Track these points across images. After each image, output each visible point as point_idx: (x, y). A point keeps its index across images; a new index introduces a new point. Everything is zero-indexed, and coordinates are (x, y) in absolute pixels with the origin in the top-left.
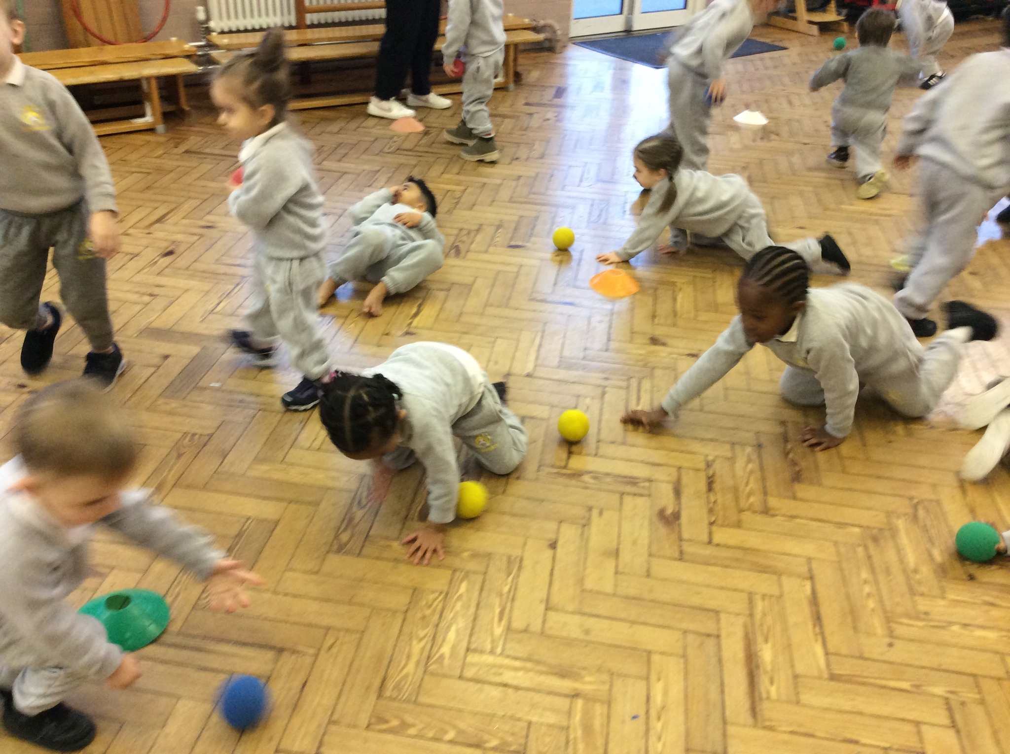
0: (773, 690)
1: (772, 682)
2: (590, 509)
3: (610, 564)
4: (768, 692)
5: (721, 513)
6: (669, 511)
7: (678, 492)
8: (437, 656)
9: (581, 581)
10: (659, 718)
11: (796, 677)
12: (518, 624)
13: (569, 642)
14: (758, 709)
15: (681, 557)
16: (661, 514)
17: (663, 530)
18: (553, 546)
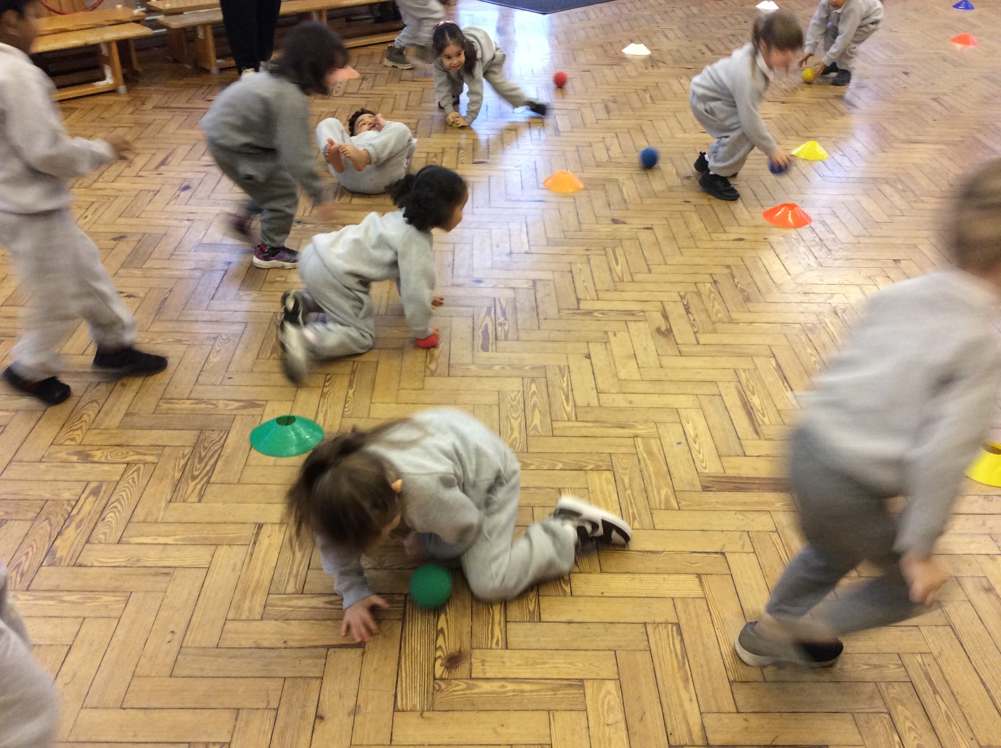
0: (766, 420)
1: (764, 416)
2: (606, 333)
3: (633, 363)
4: (763, 421)
5: (700, 326)
6: (663, 328)
7: (666, 317)
8: (532, 426)
9: (616, 375)
10: (695, 443)
11: (778, 411)
12: (580, 402)
13: (620, 410)
14: (759, 430)
15: (681, 354)
16: (658, 330)
17: (663, 341)
18: (588, 357)
